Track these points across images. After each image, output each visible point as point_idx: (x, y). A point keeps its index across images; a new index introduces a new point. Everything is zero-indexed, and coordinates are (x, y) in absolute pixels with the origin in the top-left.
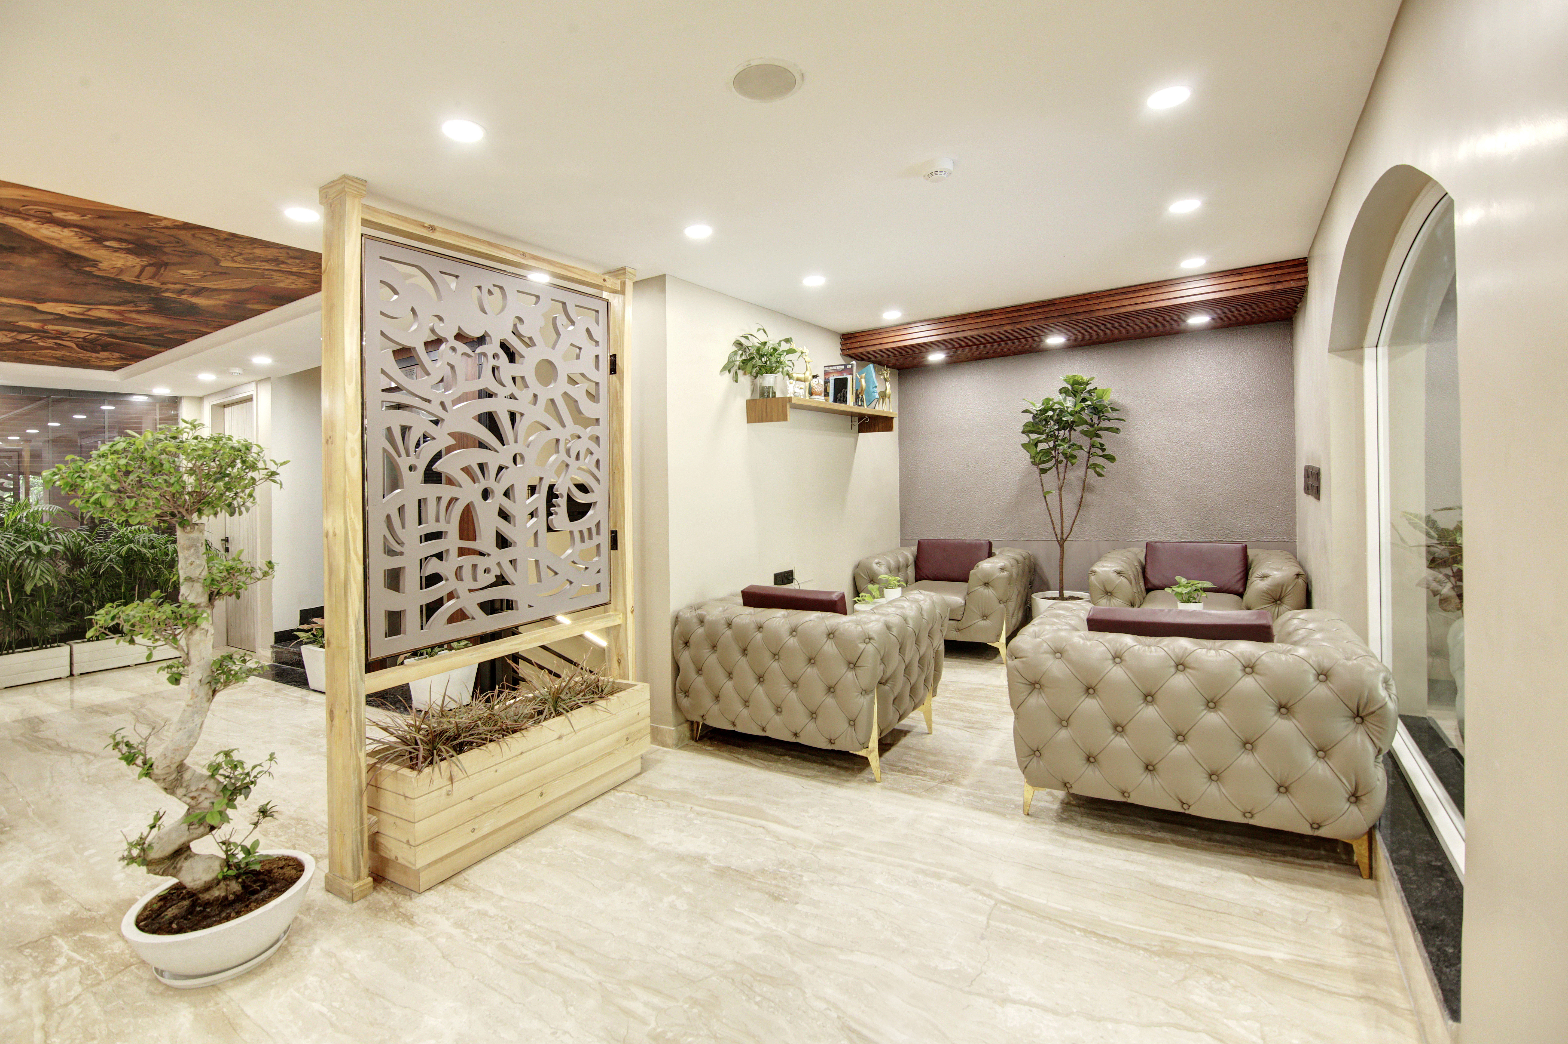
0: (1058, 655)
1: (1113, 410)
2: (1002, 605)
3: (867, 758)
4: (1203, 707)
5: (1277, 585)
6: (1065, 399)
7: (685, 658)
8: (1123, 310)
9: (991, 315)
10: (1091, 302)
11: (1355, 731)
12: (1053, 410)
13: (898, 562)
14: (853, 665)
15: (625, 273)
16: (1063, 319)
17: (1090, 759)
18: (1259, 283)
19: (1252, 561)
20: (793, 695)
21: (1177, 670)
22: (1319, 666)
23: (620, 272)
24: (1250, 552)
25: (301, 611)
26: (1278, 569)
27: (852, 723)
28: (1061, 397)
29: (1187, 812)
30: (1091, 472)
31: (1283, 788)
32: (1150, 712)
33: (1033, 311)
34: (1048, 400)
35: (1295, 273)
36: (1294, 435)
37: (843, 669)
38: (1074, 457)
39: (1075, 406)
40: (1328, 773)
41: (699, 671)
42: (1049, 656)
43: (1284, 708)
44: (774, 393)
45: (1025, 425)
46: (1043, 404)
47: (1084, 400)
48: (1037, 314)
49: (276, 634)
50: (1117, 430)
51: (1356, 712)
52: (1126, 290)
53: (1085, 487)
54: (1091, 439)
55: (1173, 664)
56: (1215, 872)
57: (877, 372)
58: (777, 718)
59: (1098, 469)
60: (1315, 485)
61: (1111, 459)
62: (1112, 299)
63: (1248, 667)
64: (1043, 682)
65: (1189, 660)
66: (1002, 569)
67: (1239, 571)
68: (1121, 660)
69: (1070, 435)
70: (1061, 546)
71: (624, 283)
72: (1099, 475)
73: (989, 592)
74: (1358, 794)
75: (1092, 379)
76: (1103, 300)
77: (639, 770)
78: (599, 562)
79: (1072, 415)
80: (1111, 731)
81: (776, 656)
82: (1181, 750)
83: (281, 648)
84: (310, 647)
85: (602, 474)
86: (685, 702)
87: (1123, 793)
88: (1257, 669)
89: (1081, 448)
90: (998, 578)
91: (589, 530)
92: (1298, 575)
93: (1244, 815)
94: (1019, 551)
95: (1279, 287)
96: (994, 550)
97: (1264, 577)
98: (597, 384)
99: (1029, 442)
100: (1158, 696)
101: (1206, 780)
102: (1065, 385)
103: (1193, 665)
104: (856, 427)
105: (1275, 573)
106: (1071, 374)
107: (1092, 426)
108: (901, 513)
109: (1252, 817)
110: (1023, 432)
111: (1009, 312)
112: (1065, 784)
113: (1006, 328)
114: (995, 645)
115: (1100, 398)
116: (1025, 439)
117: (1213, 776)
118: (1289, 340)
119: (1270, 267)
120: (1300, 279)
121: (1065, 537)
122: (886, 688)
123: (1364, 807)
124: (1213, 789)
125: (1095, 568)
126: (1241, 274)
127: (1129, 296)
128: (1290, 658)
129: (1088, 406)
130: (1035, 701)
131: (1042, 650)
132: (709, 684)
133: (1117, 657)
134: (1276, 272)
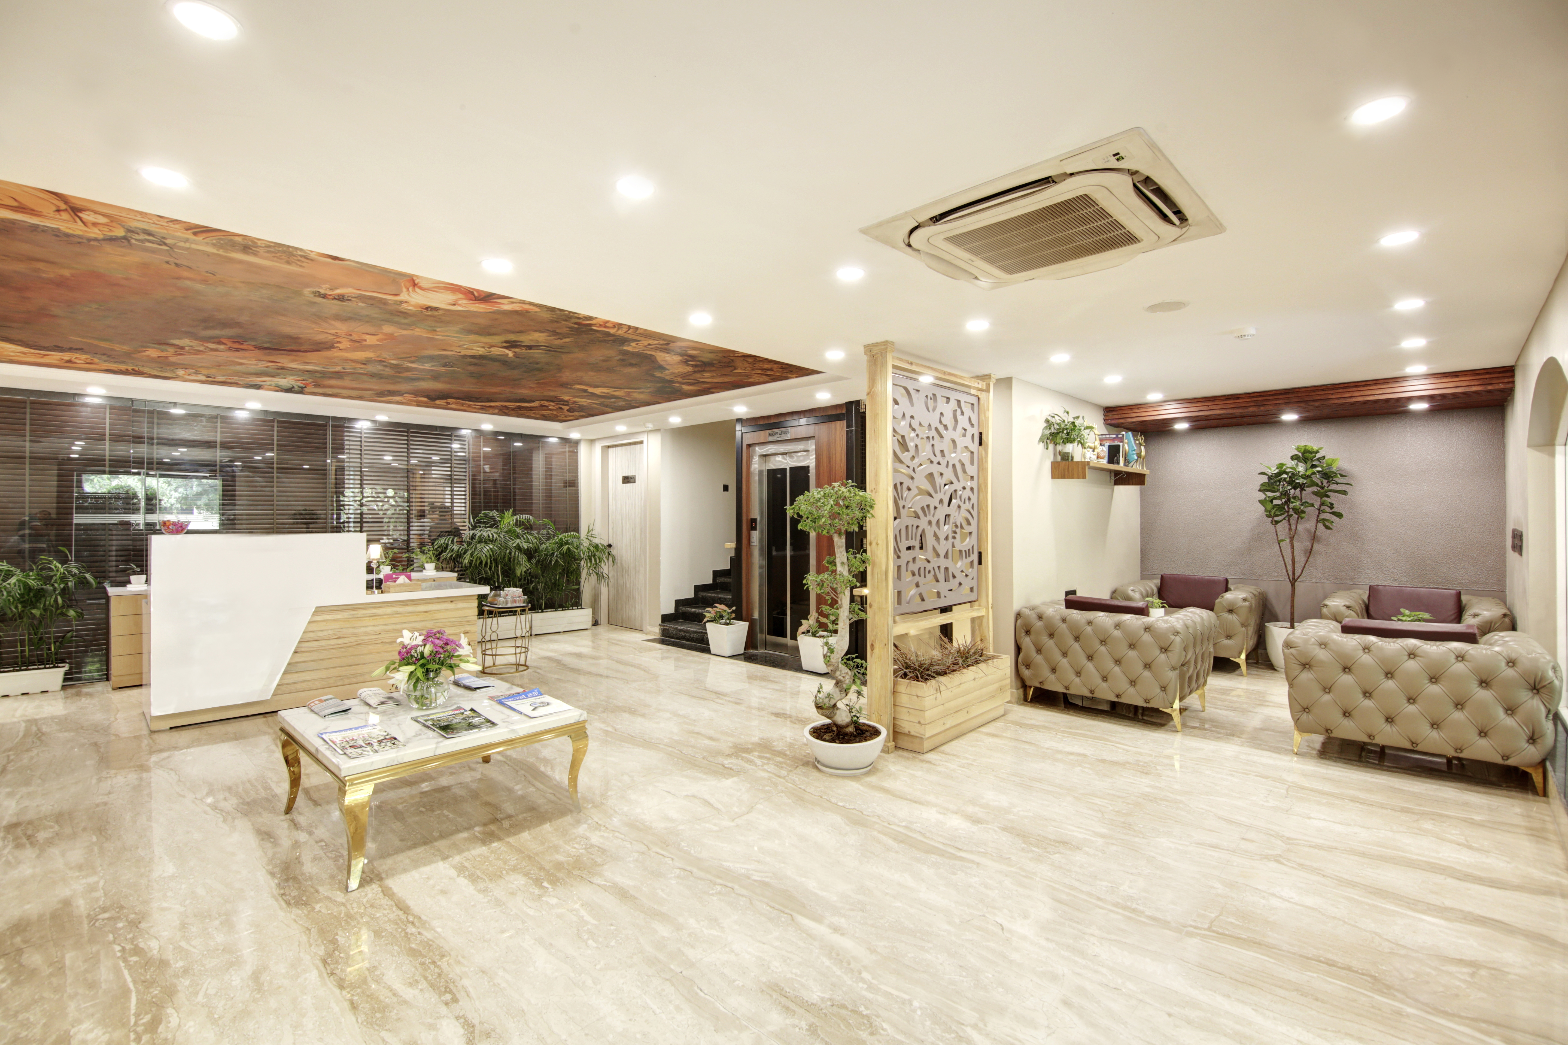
0: (1323, 646)
1: (1342, 476)
2: (1244, 629)
3: (1171, 715)
4: (1427, 681)
5: (1486, 622)
6: (1297, 465)
7: (1027, 642)
8: (1354, 400)
9: (1238, 398)
10: (1326, 392)
11: (1532, 698)
12: (1287, 473)
13: (1147, 591)
14: (1165, 650)
15: (990, 378)
16: (1302, 404)
17: (1346, 714)
18: (1473, 383)
19: (1466, 604)
20: (1117, 669)
21: (1410, 658)
22: (1509, 657)
23: (985, 377)
24: (1464, 598)
25: (676, 601)
26: (1487, 610)
27: (1164, 688)
28: (1294, 463)
29: (1415, 749)
30: (1320, 525)
31: (1483, 733)
32: (1390, 684)
33: (1276, 397)
34: (1282, 465)
35: (1504, 377)
36: (1505, 502)
37: (1158, 652)
38: (1303, 512)
39: (1306, 471)
40: (1514, 724)
41: (1039, 651)
42: (1317, 647)
43: (1484, 683)
44: (1072, 458)
45: (1262, 485)
46: (1277, 468)
47: (1314, 466)
48: (1278, 399)
49: (662, 615)
50: (1345, 493)
51: (1533, 685)
52: (1357, 384)
53: (1314, 538)
54: (1321, 498)
55: (1406, 653)
56: (1435, 787)
57: (1134, 436)
58: (1104, 685)
59: (1327, 524)
60: (1519, 544)
61: (1339, 515)
62: (1345, 390)
63: (1459, 656)
64: (1312, 663)
65: (1418, 652)
66: (1245, 600)
67: (1453, 612)
68: (1369, 651)
69: (1301, 494)
70: (1293, 585)
71: (989, 384)
72: (1327, 528)
73: (1232, 618)
74: (1535, 738)
75: (1321, 448)
76: (1337, 391)
77: (1002, 713)
78: (972, 572)
79: (1303, 478)
80: (1361, 696)
81: (1103, 642)
82: (1412, 708)
83: (668, 625)
84: (711, 624)
85: (975, 513)
86: (1026, 673)
87: (1369, 736)
88: (1466, 657)
89: (1312, 505)
90: (1241, 607)
91: (969, 550)
92: (1505, 615)
93: (1456, 750)
94: (1254, 587)
95: (1490, 388)
96: (1230, 586)
97: (1475, 615)
98: (972, 453)
99: (1265, 499)
100: (1396, 674)
101: (1429, 728)
102: (1296, 453)
103: (1421, 654)
104: (1113, 481)
105: (1485, 612)
106: (1302, 444)
107: (1322, 488)
108: (1142, 552)
109: (1461, 752)
110: (1260, 490)
111: (1254, 397)
112: (1327, 731)
113: (1251, 409)
114: (1236, 660)
115: (1329, 465)
116: (1262, 496)
117: (1435, 725)
118: (1500, 423)
119: (1482, 371)
120: (1508, 383)
121: (1296, 578)
122: (1185, 668)
123: (1538, 746)
124: (1434, 734)
125: (1327, 602)
126: (1457, 376)
127: (1359, 389)
128: (1489, 652)
129: (1319, 472)
130: (1306, 676)
131: (1311, 643)
132: (1047, 660)
133: (1366, 649)
134: (1487, 376)
